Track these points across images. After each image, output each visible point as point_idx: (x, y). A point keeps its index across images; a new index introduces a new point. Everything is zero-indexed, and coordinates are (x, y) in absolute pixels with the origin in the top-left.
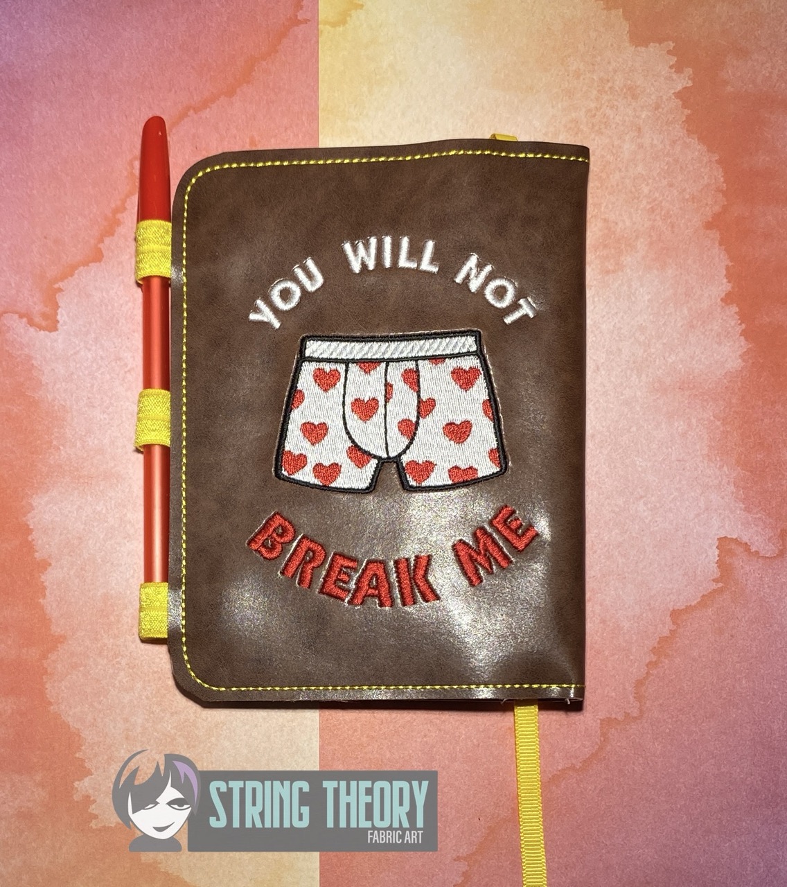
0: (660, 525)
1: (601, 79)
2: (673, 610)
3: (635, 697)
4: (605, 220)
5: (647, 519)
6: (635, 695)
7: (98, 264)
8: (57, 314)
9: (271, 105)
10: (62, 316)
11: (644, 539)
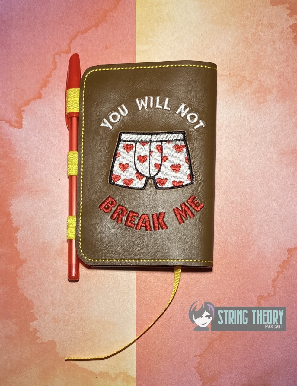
0: (283, 212)
1: (258, 20)
2: (289, 249)
3: (272, 287)
4: (260, 81)
5: (277, 209)
6: (273, 286)
7: (40, 99)
8: (22, 121)
9: (114, 31)
10: (24, 122)
11: (276, 218)
